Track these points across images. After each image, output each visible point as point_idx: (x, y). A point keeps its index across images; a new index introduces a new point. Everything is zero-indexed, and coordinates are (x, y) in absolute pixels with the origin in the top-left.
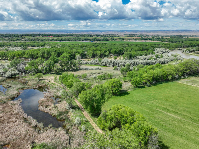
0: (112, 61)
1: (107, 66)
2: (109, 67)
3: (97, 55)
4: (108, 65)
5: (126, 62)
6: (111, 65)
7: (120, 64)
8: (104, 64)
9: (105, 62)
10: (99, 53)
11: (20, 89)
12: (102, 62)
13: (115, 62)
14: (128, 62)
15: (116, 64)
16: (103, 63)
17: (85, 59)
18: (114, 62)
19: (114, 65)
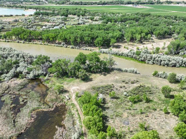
0: (153, 57)
1: (145, 63)
2: (148, 63)
3: (136, 39)
4: (147, 61)
5: (170, 60)
6: (150, 62)
7: (163, 62)
8: (143, 59)
9: (144, 58)
10: (138, 37)
11: (34, 110)
12: (140, 57)
13: (156, 59)
14: (174, 60)
15: (158, 61)
16: (142, 57)
17: (122, 43)
18: (154, 59)
19: (155, 62)
